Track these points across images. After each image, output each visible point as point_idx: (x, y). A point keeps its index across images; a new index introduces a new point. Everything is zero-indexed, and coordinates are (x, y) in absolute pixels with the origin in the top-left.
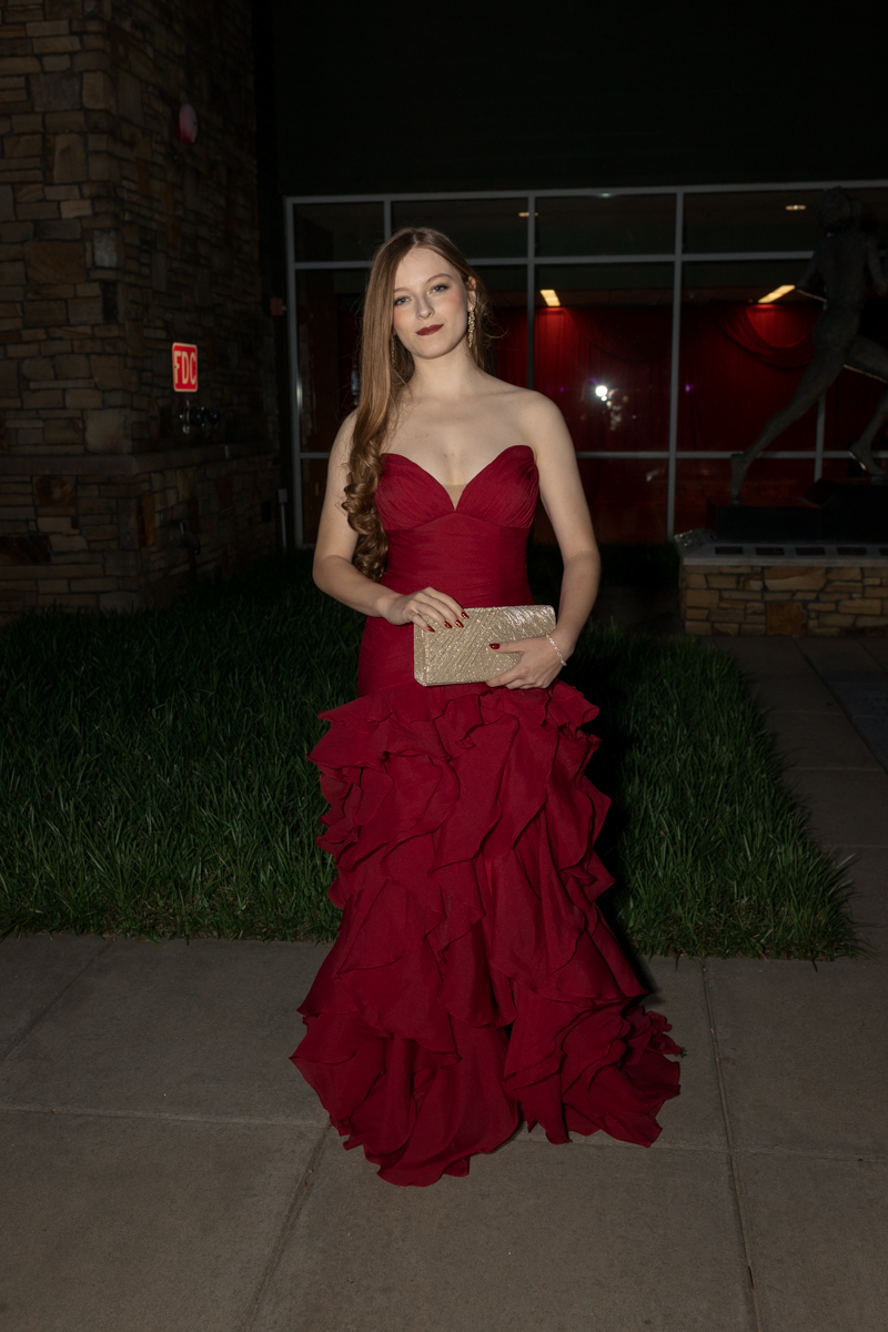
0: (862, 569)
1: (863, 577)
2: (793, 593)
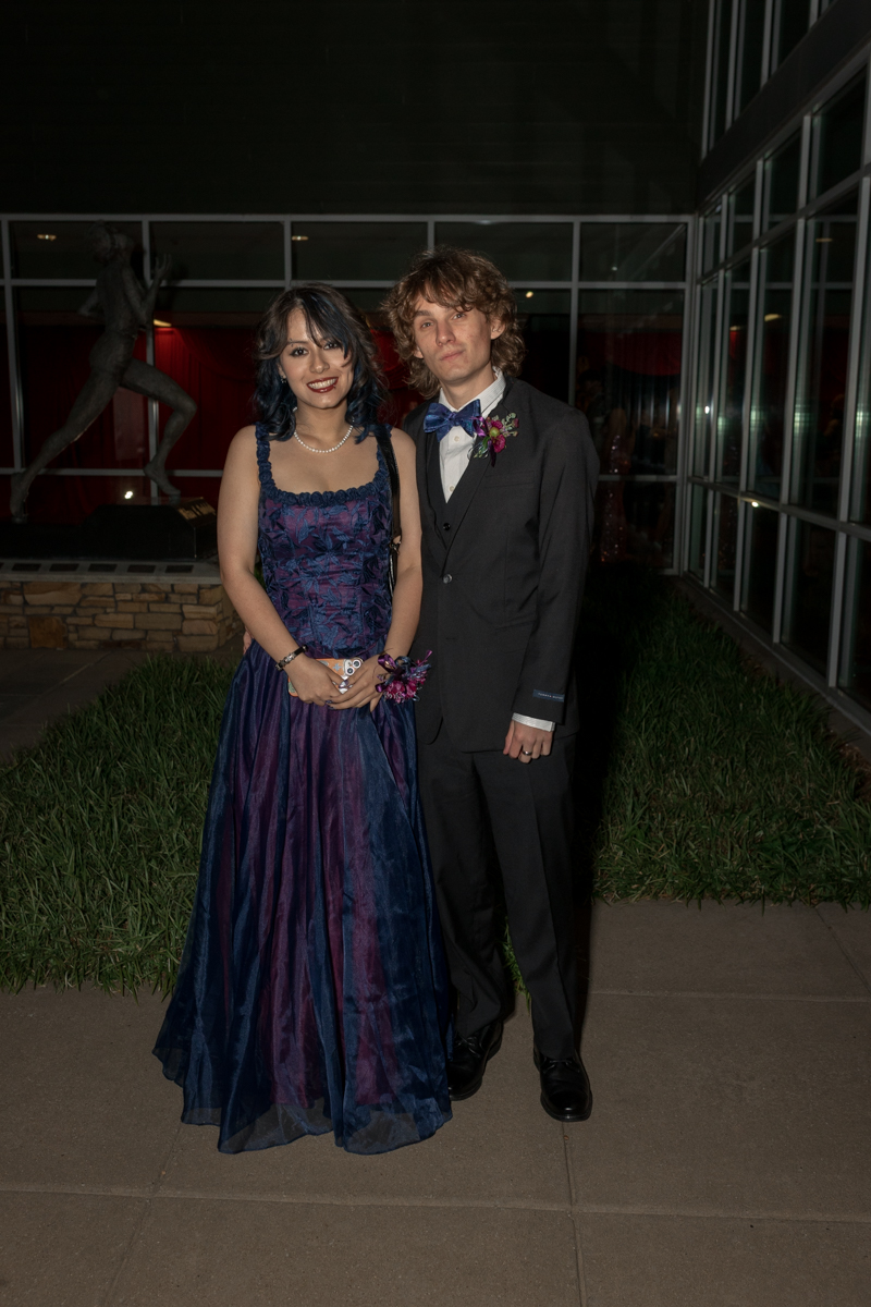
0: (113, 584)
1: (115, 592)
2: (52, 607)
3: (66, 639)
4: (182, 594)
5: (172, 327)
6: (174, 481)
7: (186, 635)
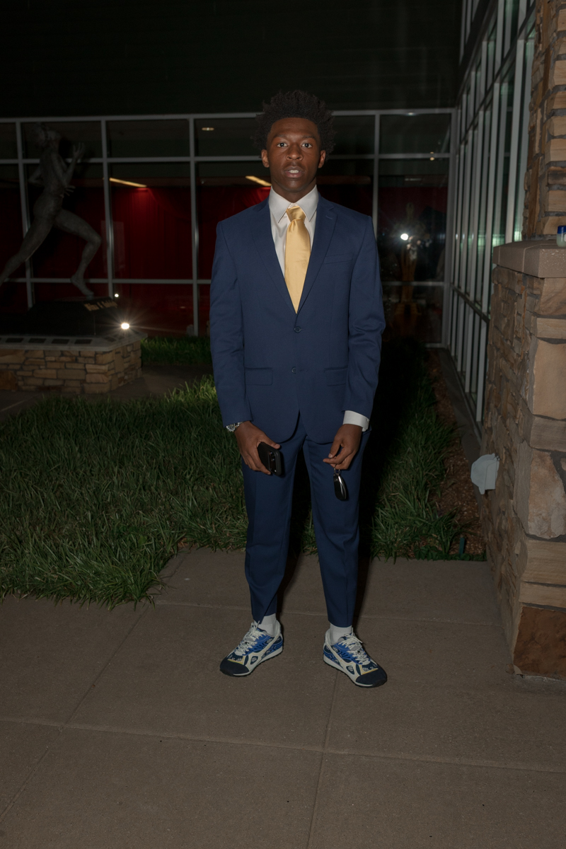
0: (44, 351)
1: (45, 356)
2: (8, 365)
3: (17, 385)
4: (85, 358)
5: (147, 187)
6: (90, 286)
7: (88, 383)
